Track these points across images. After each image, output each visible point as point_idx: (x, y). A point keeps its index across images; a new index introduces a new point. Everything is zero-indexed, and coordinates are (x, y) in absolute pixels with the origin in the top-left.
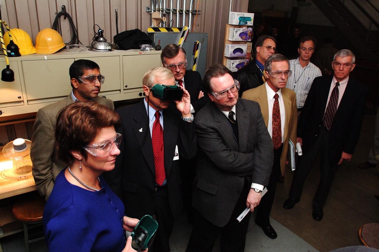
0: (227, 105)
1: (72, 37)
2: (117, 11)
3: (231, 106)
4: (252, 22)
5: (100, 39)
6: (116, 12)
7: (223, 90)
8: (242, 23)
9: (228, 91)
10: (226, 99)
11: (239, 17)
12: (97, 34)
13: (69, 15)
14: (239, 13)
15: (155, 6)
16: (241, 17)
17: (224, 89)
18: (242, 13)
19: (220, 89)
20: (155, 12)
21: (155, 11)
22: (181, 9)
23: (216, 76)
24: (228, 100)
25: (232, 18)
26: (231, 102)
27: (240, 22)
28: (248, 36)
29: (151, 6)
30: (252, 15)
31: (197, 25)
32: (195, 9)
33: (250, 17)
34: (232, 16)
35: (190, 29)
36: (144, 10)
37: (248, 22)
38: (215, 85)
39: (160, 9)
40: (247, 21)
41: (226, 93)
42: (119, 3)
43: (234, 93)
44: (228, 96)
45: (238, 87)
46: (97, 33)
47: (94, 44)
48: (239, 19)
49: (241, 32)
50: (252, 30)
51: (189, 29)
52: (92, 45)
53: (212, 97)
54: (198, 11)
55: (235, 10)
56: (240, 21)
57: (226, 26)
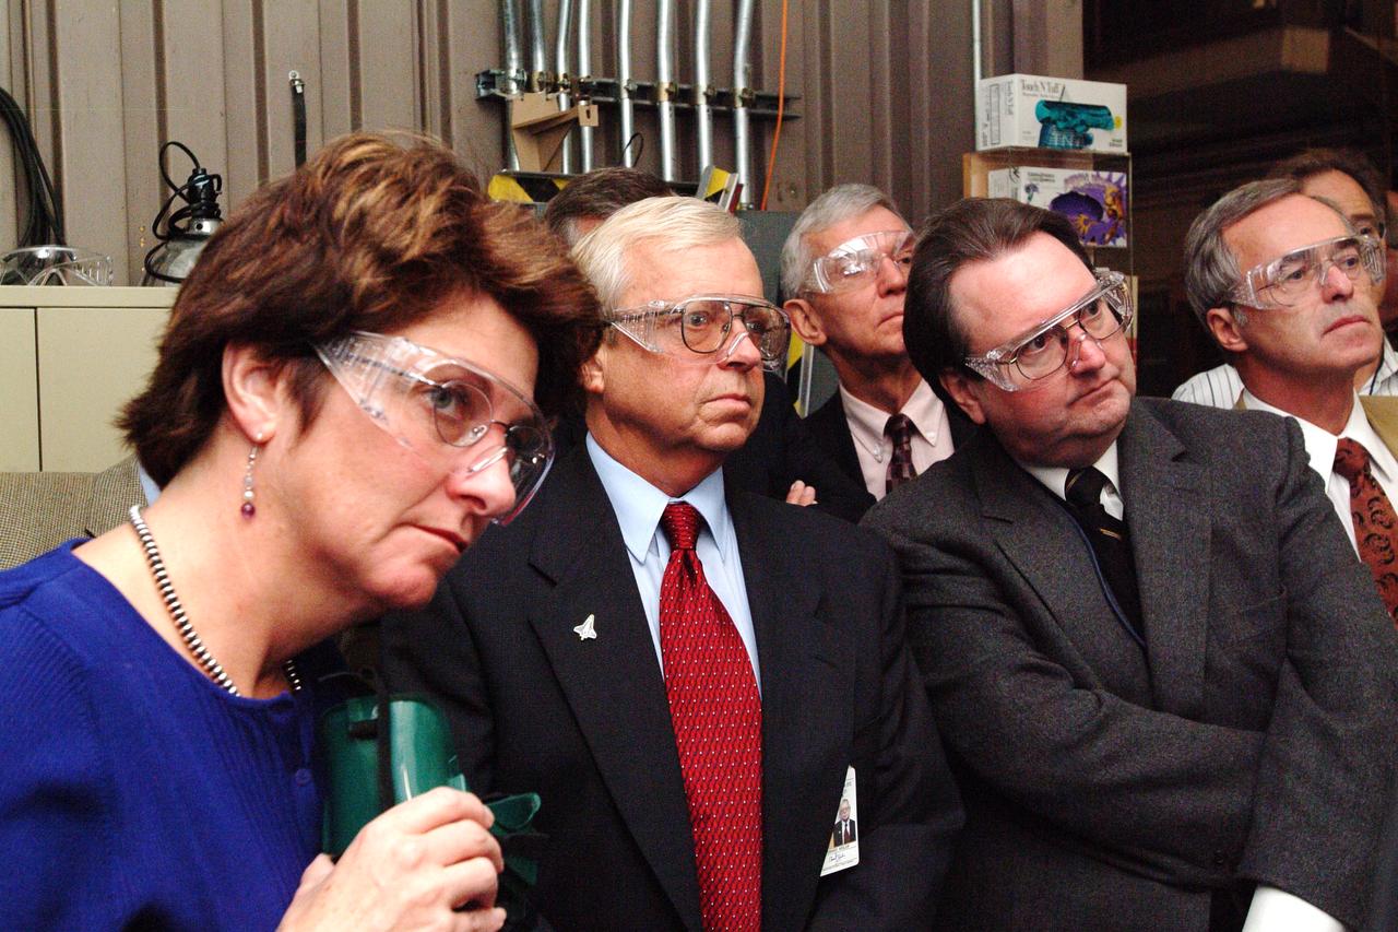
0: (1073, 424)
1: (24, 226)
2: (299, 90)
3: (1095, 426)
4: (1121, 132)
5: (200, 227)
6: (298, 100)
7: (1030, 325)
8: (1057, 140)
9: (1060, 333)
10: (1060, 387)
11: (1039, 99)
12: (178, 192)
13: (10, 99)
14: (1030, 79)
15: (527, 62)
16: (1049, 105)
17: (1038, 321)
18: (1053, 81)
19: (1014, 327)
20: (527, 95)
21: (526, 87)
22: (685, 87)
23: (981, 254)
24: (1071, 391)
25: (994, 114)
26: (1093, 403)
27: (1044, 134)
28: (1105, 218)
29: (503, 63)
30: (1112, 96)
31: (783, 189)
32: (767, 90)
33: (1104, 108)
34: (994, 100)
35: (743, 181)
36: (464, 91)
37: (1092, 131)
38: (979, 306)
39: (556, 77)
40: (1088, 127)
41: (1055, 346)
42: (315, 49)
43: (1106, 345)
44: (1067, 362)
45: (1121, 311)
46: (179, 187)
47: (163, 258)
48: (1038, 117)
49: (1063, 192)
50: (1124, 183)
51: (739, 187)
52: (148, 267)
53: (975, 398)
54: (786, 100)
55: (1006, 62)
56: (1046, 123)
57: (965, 164)
